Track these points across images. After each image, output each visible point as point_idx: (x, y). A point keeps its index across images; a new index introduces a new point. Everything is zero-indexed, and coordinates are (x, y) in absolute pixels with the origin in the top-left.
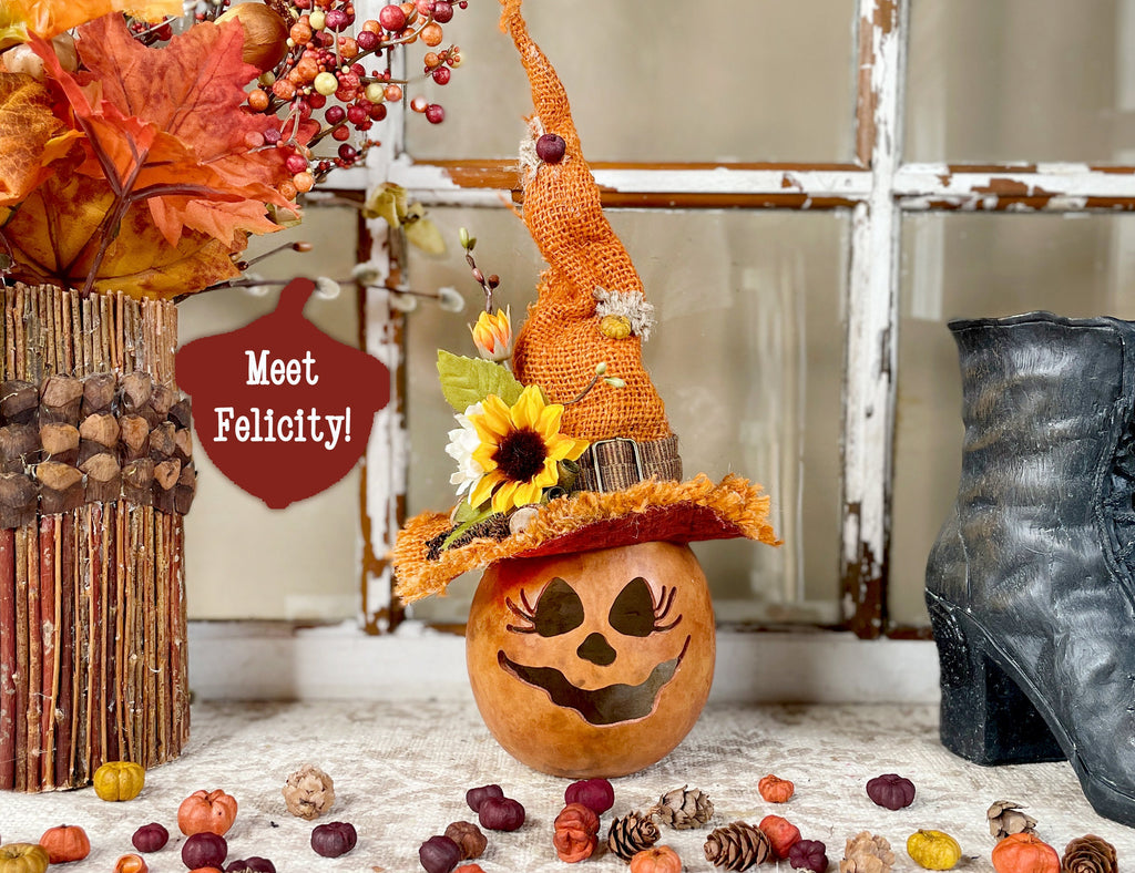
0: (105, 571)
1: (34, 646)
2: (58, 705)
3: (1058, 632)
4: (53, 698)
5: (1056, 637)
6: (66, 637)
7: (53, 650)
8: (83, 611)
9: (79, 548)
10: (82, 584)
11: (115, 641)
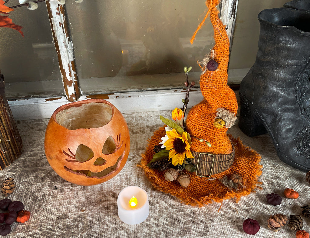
3: (278, 116)
5: (277, 117)
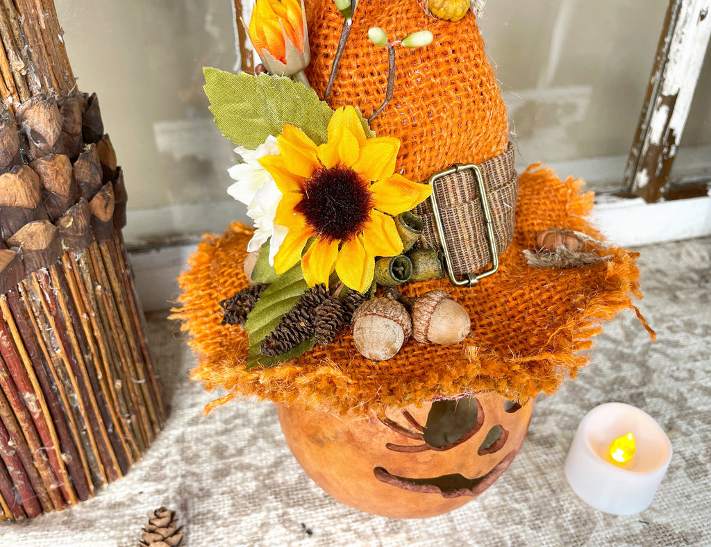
0: (70, 328)
1: (20, 415)
2: (62, 451)
4: (56, 447)
6: (50, 398)
7: (42, 413)
8: (59, 370)
9: (35, 318)
10: (50, 349)
11: (98, 380)
